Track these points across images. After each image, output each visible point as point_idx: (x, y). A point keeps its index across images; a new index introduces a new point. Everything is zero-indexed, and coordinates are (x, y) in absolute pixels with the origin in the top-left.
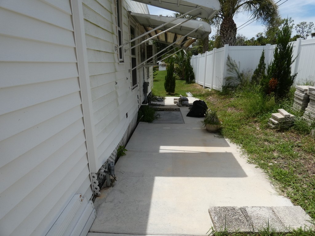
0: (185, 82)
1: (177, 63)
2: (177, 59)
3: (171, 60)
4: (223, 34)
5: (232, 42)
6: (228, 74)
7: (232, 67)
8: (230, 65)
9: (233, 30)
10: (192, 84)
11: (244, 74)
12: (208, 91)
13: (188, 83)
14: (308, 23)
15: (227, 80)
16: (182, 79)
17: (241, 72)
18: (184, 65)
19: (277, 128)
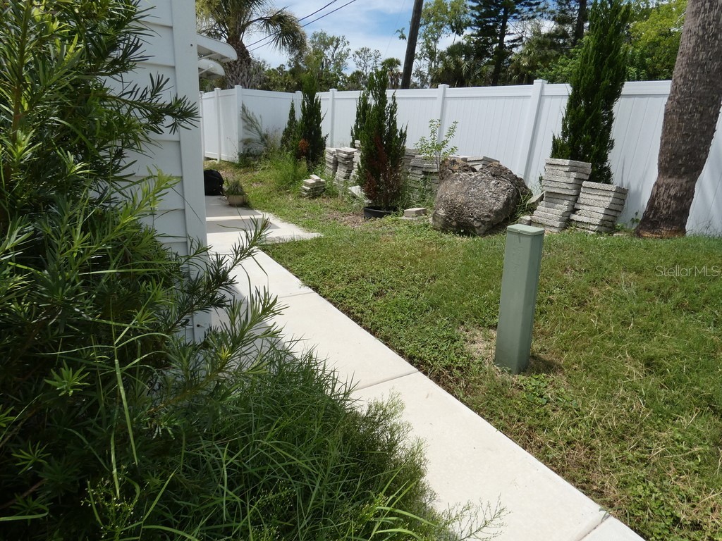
5: (245, 80)
6: (246, 133)
7: (250, 123)
8: (246, 118)
9: (245, 61)
11: (270, 134)
12: (215, 164)
14: (372, 51)
15: (245, 144)
17: (264, 132)
19: (309, 195)
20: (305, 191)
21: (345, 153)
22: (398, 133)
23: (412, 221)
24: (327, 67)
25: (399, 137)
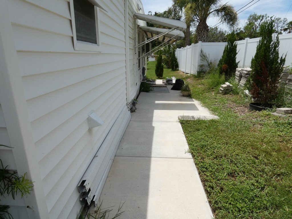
0: (171, 70)
1: (165, 55)
2: (165, 52)
3: (160, 52)
4: (199, 33)
5: (205, 39)
6: (201, 62)
7: (204, 57)
8: (202, 56)
9: (206, 31)
10: (176, 71)
11: (212, 62)
12: (188, 76)
13: (174, 71)
14: (282, 19)
15: (200, 67)
16: (169, 68)
17: (210, 61)
18: (171, 56)
19: (223, 92)
20: (221, 90)
21: (246, 71)
22: (279, 59)
23: (280, 117)
24: (255, 29)
25: (279, 62)
